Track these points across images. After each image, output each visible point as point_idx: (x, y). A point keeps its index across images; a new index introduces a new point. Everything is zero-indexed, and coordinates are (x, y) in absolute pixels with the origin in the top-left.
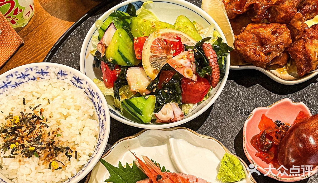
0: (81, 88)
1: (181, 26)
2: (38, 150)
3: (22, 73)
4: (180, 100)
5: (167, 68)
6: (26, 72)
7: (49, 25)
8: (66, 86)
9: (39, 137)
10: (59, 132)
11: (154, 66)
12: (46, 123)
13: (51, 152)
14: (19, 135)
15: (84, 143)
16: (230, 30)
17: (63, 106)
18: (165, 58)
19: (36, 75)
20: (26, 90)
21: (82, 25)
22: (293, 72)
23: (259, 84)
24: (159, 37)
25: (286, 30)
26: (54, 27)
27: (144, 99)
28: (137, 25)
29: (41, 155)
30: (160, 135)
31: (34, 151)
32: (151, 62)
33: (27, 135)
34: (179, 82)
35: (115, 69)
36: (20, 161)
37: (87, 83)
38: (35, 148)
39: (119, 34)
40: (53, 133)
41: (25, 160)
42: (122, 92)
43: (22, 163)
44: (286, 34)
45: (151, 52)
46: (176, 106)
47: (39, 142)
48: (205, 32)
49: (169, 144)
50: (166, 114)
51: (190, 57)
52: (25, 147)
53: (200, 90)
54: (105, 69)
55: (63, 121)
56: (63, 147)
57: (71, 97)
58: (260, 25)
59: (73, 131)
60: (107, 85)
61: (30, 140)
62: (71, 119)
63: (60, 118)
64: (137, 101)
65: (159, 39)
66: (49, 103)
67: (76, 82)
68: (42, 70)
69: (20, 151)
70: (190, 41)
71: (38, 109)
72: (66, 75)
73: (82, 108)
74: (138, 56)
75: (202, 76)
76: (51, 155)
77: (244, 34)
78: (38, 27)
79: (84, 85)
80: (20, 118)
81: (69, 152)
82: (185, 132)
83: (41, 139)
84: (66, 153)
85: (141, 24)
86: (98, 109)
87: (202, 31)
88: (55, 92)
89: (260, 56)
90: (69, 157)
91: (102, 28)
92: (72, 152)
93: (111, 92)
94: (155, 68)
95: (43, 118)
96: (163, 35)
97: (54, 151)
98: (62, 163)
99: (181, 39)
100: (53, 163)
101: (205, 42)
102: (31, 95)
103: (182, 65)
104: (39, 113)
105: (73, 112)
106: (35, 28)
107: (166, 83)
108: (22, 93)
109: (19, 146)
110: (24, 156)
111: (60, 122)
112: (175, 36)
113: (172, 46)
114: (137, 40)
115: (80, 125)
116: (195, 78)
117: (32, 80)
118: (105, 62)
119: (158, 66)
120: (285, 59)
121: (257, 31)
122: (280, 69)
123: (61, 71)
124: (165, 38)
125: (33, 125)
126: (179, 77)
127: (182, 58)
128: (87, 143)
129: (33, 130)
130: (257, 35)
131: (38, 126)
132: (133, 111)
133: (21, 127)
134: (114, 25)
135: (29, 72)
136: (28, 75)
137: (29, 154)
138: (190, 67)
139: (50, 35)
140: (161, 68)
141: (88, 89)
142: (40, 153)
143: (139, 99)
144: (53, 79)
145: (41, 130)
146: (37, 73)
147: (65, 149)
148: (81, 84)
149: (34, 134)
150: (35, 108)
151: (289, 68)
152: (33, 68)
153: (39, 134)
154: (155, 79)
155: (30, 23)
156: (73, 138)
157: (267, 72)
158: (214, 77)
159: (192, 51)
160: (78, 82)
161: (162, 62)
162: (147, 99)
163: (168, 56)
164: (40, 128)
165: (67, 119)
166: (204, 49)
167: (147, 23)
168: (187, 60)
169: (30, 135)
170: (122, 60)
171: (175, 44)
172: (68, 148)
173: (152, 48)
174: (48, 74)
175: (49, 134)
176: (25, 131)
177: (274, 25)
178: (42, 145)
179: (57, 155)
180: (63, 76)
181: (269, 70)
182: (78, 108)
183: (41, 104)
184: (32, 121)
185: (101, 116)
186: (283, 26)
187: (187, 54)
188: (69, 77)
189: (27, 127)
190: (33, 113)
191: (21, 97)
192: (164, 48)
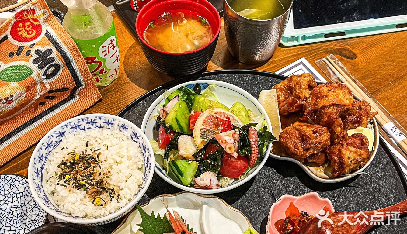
0: (137, 142)
1: (236, 110)
2: (87, 185)
3: (92, 120)
4: (218, 171)
5: (213, 141)
6: (95, 120)
7: (128, 89)
8: (125, 138)
9: (91, 174)
10: (109, 175)
11: (203, 137)
12: (100, 164)
13: (97, 189)
14: (75, 169)
15: (127, 189)
16: (279, 123)
17: (118, 154)
18: (213, 132)
19: (103, 125)
20: (91, 135)
21: (155, 95)
22: (329, 173)
23: (297, 177)
24: (213, 114)
25: (327, 133)
26: (131, 92)
27: (188, 163)
28: (198, 102)
29: (88, 190)
30: (196, 199)
31: (84, 185)
32: (201, 133)
33: (82, 171)
34: (221, 156)
35: (170, 133)
36: (70, 191)
37: (142, 139)
38: (85, 183)
39: (180, 105)
40: (103, 174)
41: (74, 191)
42: (172, 155)
43: (71, 192)
44: (326, 136)
45: (203, 125)
46: (213, 176)
47: (90, 178)
48: (256, 120)
49: (202, 209)
50: (203, 181)
51: (235, 136)
52: (77, 180)
53: (239, 167)
54: (162, 132)
55: (115, 166)
56: (108, 188)
57: (126, 147)
58: (306, 124)
59: (121, 177)
60: (160, 146)
61: (83, 175)
62: (122, 167)
63: (113, 164)
64: (181, 164)
65: (212, 115)
66: (107, 149)
67: (134, 137)
68: (109, 120)
69: (72, 183)
70: (238, 123)
71: (97, 152)
72: (128, 129)
73: (133, 159)
74: (191, 125)
75: (242, 154)
76: (97, 192)
77: (289, 129)
78: (117, 89)
79: (140, 141)
80: (80, 156)
81: (113, 194)
82: (218, 201)
83: (92, 176)
84: (110, 194)
85: (202, 102)
86: (146, 163)
87: (254, 118)
88: (115, 141)
89: (298, 150)
90: (111, 198)
91: (168, 98)
92: (115, 194)
93: (162, 152)
94: (204, 139)
95: (99, 160)
96: (216, 113)
97: (100, 189)
98: (104, 201)
99: (230, 119)
100: (97, 199)
101: (252, 127)
102: (94, 140)
103: (226, 141)
104: (97, 155)
105: (125, 161)
106: (115, 89)
107: (210, 155)
108: (87, 136)
109: (73, 178)
110: (75, 187)
111: (112, 167)
112: (226, 116)
113: (221, 123)
114: (194, 113)
115: (127, 172)
116: (235, 155)
117: (98, 127)
118: (163, 126)
119: (206, 138)
120: (323, 159)
121: (301, 128)
122: (317, 167)
123: (124, 124)
124: (217, 116)
125: (89, 164)
126: (222, 151)
127: (228, 136)
128: (130, 189)
129: (88, 168)
130: (300, 132)
131: (92, 165)
132: (176, 172)
133: (79, 164)
134: (178, 97)
135: (98, 120)
136: (96, 122)
137: (79, 187)
138: (233, 144)
139: (126, 98)
140: (209, 141)
141: (143, 144)
142: (88, 188)
143: (183, 162)
144: (116, 130)
145: (94, 169)
146: (104, 122)
147: (110, 190)
148: (138, 139)
149: (88, 171)
150: (94, 151)
151: (326, 168)
152: (102, 118)
153: (92, 172)
154: (202, 149)
155: (112, 84)
156: (120, 183)
157: (304, 167)
158: (253, 158)
159: (238, 132)
160: (135, 137)
161: (210, 135)
162: (190, 163)
163: (216, 131)
164: (94, 167)
165: (118, 165)
166: (249, 132)
167: (207, 101)
168: (231, 138)
169: (84, 171)
170: (177, 127)
171: (224, 123)
172: (113, 190)
173: (204, 122)
174: (113, 125)
175: (100, 174)
176: (81, 167)
177: (317, 126)
178: (92, 182)
179: (102, 194)
180: (125, 129)
181: (306, 165)
182: (130, 159)
183: (100, 149)
184: (89, 161)
185: (147, 169)
186: (324, 129)
187: (233, 133)
188: (130, 131)
189: (84, 164)
190: (92, 154)
191: (86, 140)
192: (214, 124)
